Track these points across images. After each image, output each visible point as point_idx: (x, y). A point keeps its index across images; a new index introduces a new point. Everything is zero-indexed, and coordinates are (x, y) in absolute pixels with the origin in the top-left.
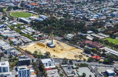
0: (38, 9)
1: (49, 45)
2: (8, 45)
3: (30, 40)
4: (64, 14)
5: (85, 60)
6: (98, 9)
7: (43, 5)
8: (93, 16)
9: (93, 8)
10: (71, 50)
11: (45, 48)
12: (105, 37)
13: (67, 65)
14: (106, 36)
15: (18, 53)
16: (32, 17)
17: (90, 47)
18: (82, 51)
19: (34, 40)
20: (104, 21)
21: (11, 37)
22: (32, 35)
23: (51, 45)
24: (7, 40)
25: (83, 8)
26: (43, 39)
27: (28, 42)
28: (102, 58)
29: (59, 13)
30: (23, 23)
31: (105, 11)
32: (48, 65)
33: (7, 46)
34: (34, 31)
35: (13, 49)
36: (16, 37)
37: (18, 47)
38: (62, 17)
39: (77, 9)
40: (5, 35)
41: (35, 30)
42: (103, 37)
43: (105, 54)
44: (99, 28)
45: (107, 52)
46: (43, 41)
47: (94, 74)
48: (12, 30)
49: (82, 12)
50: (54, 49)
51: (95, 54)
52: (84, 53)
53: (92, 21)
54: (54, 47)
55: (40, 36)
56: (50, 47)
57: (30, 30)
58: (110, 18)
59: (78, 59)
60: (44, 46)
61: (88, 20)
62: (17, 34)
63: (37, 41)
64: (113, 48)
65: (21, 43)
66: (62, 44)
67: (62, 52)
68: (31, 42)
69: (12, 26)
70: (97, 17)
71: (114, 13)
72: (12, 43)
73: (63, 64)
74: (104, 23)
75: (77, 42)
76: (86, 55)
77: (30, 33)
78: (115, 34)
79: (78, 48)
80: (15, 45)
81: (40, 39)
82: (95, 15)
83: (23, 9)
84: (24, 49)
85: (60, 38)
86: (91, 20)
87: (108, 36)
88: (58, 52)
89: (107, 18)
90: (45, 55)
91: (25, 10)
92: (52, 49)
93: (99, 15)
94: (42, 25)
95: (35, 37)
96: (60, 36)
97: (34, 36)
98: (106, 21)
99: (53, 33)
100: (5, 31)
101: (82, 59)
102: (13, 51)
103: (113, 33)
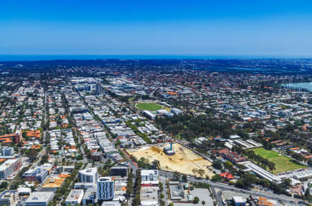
0: (175, 100)
1: (166, 150)
2: (111, 147)
3: (144, 142)
4: (208, 109)
5: (207, 178)
6: (262, 104)
7: (184, 94)
8: (250, 114)
9: (255, 101)
10: (195, 160)
11: (160, 155)
12: (254, 145)
13: (178, 182)
14: (257, 145)
15: (120, 158)
16: (160, 111)
17: (225, 159)
18: (210, 164)
19: (150, 143)
20: (264, 122)
21: (121, 137)
22: (150, 135)
23: (169, 152)
24: (115, 140)
25: (239, 102)
26: (162, 142)
28: (236, 177)
29: (202, 107)
30: (145, 118)
31: (272, 107)
32: (149, 178)
33: (109, 147)
34: (155, 129)
35: (115, 152)
36: (128, 137)
37: (124, 150)
38: (203, 113)
39: (230, 103)
40: (115, 133)
41: (158, 128)
42: (252, 146)
43: (243, 172)
44: (253, 131)
45: (247, 168)
46: (161, 144)
47: (214, 200)
48: (127, 126)
49: (236, 108)
50: (172, 157)
51: (227, 171)
52: (211, 168)
53: (246, 121)
54: (173, 154)
55: (160, 138)
56: (167, 154)
57: (151, 127)
58: (276, 118)
59: (198, 176)
60: (159, 152)
61: (240, 119)
62: (130, 133)
63: (154, 143)
64: (261, 164)
65: (130, 145)
66: (187, 151)
67: (183, 162)
69: (129, 121)
70: (257, 115)
71: (286, 111)
72: (118, 144)
73: (173, 180)
74: (264, 125)
75: (209, 150)
76: (214, 170)
77: (149, 132)
78: (272, 142)
79: (206, 159)
80: (122, 147)
81: (158, 142)
82: (254, 113)
83: (154, 99)
84: (130, 154)
85: (187, 143)
86: (245, 119)
87: (261, 145)
88: (176, 162)
89: (272, 118)
90: (152, 164)
91: (156, 101)
92: (168, 157)
93: (261, 113)
94: (169, 122)
95: (153, 138)
96: (187, 137)
97: (152, 136)
98: (267, 123)
99: (181, 135)
100: (117, 127)
101: (204, 176)
102: (114, 155)
103: (270, 141)
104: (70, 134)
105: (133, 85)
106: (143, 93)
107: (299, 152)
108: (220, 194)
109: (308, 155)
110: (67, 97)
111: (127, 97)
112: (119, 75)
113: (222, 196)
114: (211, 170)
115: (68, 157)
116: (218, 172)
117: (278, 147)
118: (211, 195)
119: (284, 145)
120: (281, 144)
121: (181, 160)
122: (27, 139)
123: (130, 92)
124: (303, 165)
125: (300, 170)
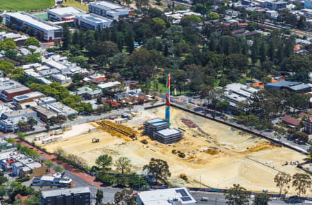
1: (156, 129)
3: (68, 111)
10: (251, 151)
11: (138, 143)
16: (59, 11)
19: (87, 111)
22: (71, 88)
26: (122, 106)
27: (59, 120)
30: (25, 37)
34: (76, 69)
35: (1, 148)
37: (21, 140)
38: (189, 13)
41: (81, 64)
50: (180, 146)
52: (310, 167)
54: (177, 138)
55: (107, 93)
56: (161, 139)
57: (60, 66)
59: (292, 191)
60: (133, 136)
63: (99, 112)
65: (31, 122)
66: (208, 126)
67: (215, 160)
68: (71, 117)
77: (62, 77)
79: (280, 144)
80: (6, 130)
81: (112, 107)
84: (51, 148)
85: (197, 102)
88: (199, 161)
90: (146, 172)
92: (171, 148)
94: (110, 44)
96: (192, 91)
97: (82, 90)
102: (3, 156)
121: (210, 152)
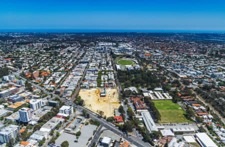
2: (73, 87)
5: (105, 118)
10: (113, 103)
12: (165, 98)
13: (80, 118)
14: (168, 98)
16: (127, 66)
17: (133, 105)
21: (87, 80)
23: (102, 94)
26: (108, 87)
27: (92, 87)
32: (63, 112)
42: (163, 98)
45: (141, 115)
47: (93, 137)
52: (117, 110)
54: (105, 96)
56: (100, 96)
60: (97, 94)
62: (94, 78)
68: (95, 87)
70: (194, 74)
72: (80, 85)
79: (120, 103)
80: (81, 87)
83: (133, 58)
86: (181, 76)
87: (171, 98)
102: (69, 92)
103: (182, 96)
104: (63, 76)
105: (130, 48)
106: (130, 54)
107: (197, 108)
108: (102, 132)
109: (204, 112)
110: (87, 53)
111: (118, 56)
112: (128, 42)
113: (102, 134)
114: (114, 112)
115: (46, 90)
116: (118, 114)
117: (184, 101)
118: (94, 132)
119: (190, 100)
120: (188, 100)
121: (104, 101)
122: (40, 76)
123: (123, 52)
124: (191, 120)
125: (184, 124)
